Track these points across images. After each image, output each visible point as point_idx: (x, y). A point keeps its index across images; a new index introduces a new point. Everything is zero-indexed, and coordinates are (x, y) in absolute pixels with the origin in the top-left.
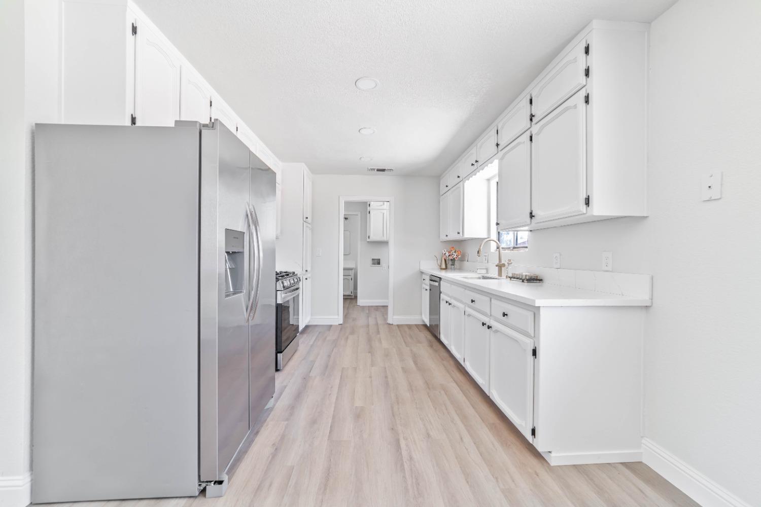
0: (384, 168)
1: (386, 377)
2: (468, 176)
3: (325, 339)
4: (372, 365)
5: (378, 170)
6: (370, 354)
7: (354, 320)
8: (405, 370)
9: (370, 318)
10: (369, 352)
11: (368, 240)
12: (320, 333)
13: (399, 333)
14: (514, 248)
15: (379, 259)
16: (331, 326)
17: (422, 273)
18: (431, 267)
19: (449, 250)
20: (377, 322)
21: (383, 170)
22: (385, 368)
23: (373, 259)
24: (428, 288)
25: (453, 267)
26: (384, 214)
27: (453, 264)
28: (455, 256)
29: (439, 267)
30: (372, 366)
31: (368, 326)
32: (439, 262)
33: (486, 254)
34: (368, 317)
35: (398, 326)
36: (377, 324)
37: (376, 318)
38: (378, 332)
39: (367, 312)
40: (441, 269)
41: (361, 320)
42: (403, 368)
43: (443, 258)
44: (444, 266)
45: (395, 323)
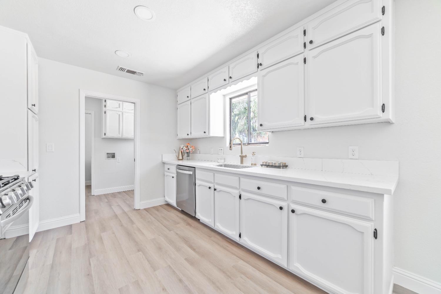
0: (135, 71)
1: (181, 281)
2: (215, 90)
3: (70, 247)
4: (154, 268)
5: (129, 71)
6: (140, 253)
7: (97, 212)
8: (191, 262)
9: (113, 207)
10: (139, 251)
11: (104, 137)
12: (58, 240)
13: (152, 217)
14: (249, 144)
15: (114, 153)
16: (71, 226)
17: (164, 163)
18: (171, 159)
19: (186, 145)
20: (123, 210)
21: (133, 73)
22: (170, 267)
23: (107, 153)
24: (175, 176)
25: (188, 158)
26: (119, 115)
27: (188, 156)
28: (191, 150)
29: (177, 158)
30: (155, 271)
31: (116, 216)
32: (177, 155)
33: (221, 149)
34: (110, 206)
35: (146, 210)
36: (124, 212)
37: (119, 205)
38: (132, 222)
39: (106, 200)
40: (179, 160)
41: (105, 211)
42: (186, 259)
43: (180, 151)
44: (181, 158)
45: (142, 208)
